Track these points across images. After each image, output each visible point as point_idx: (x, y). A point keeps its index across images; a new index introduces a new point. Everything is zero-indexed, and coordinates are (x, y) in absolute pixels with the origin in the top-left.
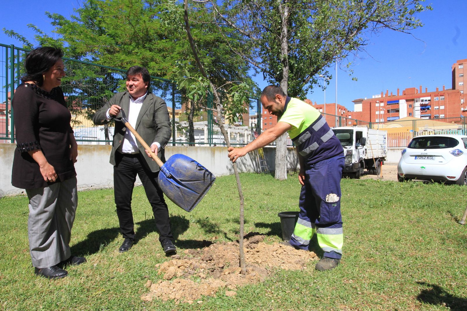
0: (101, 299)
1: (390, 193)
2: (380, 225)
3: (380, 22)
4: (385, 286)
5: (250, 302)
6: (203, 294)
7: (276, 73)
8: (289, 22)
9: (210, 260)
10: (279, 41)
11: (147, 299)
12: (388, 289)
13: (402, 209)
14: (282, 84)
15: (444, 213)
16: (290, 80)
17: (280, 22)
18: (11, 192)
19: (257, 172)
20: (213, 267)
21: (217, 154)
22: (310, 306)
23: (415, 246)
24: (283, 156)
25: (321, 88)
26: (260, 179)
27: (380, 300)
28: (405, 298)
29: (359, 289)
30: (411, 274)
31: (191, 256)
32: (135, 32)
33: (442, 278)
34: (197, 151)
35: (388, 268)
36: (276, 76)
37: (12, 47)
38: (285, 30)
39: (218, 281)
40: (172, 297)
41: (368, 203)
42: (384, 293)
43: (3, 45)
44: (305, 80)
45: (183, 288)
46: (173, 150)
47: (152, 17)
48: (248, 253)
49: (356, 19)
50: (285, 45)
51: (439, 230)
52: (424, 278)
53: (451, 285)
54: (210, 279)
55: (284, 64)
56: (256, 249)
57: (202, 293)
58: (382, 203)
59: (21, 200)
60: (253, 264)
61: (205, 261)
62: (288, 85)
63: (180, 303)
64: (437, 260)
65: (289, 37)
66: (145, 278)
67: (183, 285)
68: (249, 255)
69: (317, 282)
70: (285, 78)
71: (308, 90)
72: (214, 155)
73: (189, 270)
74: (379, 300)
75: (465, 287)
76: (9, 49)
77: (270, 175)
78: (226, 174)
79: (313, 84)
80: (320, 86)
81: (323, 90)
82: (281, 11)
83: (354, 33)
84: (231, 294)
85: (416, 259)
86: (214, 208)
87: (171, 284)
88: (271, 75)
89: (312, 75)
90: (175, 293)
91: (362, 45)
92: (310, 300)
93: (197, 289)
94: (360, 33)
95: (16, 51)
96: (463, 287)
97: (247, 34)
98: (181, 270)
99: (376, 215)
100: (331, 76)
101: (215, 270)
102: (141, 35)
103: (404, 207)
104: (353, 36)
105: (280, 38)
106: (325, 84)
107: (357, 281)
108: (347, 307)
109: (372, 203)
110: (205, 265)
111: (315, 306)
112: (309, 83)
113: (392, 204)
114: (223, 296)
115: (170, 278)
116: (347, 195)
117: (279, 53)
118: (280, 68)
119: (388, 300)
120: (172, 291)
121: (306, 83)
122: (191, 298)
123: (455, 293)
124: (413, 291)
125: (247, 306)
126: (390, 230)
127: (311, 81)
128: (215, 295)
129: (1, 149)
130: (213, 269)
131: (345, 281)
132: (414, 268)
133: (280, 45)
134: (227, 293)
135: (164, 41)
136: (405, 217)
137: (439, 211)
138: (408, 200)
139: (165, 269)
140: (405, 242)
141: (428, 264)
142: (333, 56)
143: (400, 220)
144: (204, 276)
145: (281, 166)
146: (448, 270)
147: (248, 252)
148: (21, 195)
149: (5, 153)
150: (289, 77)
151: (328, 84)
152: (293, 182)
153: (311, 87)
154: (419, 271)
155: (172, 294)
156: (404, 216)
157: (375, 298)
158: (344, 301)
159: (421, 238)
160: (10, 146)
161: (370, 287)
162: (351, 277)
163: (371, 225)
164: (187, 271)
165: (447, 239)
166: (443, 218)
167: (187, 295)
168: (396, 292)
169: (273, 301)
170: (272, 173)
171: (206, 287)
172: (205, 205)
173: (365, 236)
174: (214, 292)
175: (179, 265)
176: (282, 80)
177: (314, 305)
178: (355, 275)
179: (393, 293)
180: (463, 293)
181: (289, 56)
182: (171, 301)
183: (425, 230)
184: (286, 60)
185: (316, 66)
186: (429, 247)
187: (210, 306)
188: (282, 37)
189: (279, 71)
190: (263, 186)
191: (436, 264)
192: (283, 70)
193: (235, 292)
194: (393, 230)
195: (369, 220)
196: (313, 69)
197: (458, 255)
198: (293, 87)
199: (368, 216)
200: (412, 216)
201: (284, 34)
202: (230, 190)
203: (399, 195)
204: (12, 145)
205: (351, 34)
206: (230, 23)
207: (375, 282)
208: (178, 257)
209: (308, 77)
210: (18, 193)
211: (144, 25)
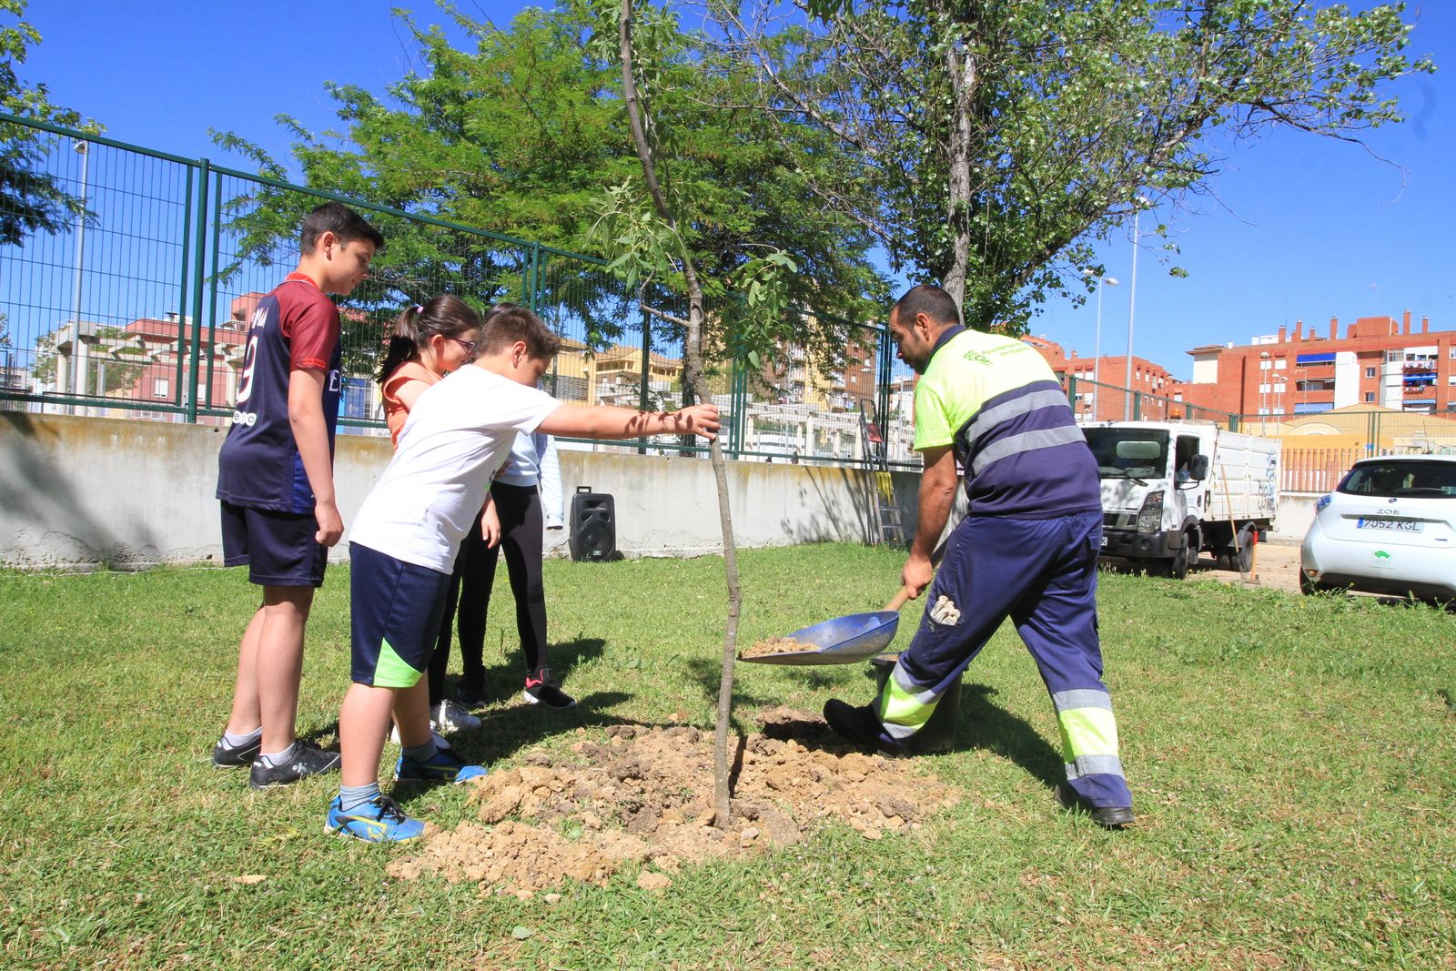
0: (277, 858)
1: (1261, 625)
2: (1201, 716)
3: (1260, 104)
4: (1155, 907)
5: (703, 912)
6: (570, 874)
7: (932, 254)
8: (982, 106)
9: (635, 777)
10: (945, 155)
11: (403, 873)
12: (1163, 918)
13: (1287, 675)
14: (947, 286)
15: (1425, 697)
16: (974, 274)
17: (949, 102)
19: (870, 543)
20: (635, 799)
21: (754, 482)
22: (887, 945)
23: (1296, 791)
25: (1068, 301)
26: (873, 561)
27: (1125, 950)
28: (1212, 953)
29: (1063, 909)
30: (1252, 876)
31: (584, 761)
32: (543, 133)
33: (1358, 899)
34: (695, 472)
35: (1184, 851)
36: (932, 260)
37: (203, 165)
38: (964, 125)
39: (630, 840)
40: (475, 873)
41: (1180, 649)
42: (1145, 928)
43: (180, 161)
44: (1020, 274)
46: (626, 466)
47: (594, 92)
48: (751, 767)
49: (1183, 96)
50: (961, 170)
51: (1394, 746)
52: (1295, 894)
53: (1383, 925)
54: (611, 831)
55: (957, 225)
56: (778, 757)
57: (567, 872)
58: (1227, 651)
59: (201, 575)
61: (615, 780)
62: (968, 288)
63: (494, 894)
64: (1358, 840)
65: (978, 148)
66: (430, 810)
67: (516, 842)
68: (753, 774)
70: (958, 270)
71: (1028, 305)
72: (746, 488)
73: (562, 801)
74: (1122, 950)
75: (1432, 936)
76: (196, 171)
78: (777, 543)
79: (1045, 288)
80: (1064, 295)
81: (1076, 307)
82: (953, 72)
83: (1178, 136)
84: (651, 882)
85: (1288, 829)
86: (708, 632)
87: (488, 837)
88: (921, 258)
89: (1040, 259)
90: (489, 864)
91: (1201, 172)
92: (890, 925)
93: (557, 859)
94: (1197, 136)
95: (212, 175)
96: (1426, 936)
97: (854, 139)
98: (537, 799)
99: (1197, 687)
100: (1102, 266)
101: (642, 809)
102: (561, 141)
103: (1295, 670)
104: (1172, 145)
105: (948, 150)
106: (1078, 288)
107: (1066, 882)
108: (1006, 961)
109: (1192, 650)
110: (612, 789)
111: (901, 948)
112: (1032, 284)
113: (1258, 659)
115: (496, 819)
116: (1124, 621)
117: (941, 196)
118: (945, 240)
119: (1152, 953)
120: (482, 856)
121: (1022, 285)
122: (531, 883)
123: (1391, 951)
124: (1245, 931)
125: (689, 923)
126: (1228, 734)
127: (1037, 281)
128: (604, 882)
129: (160, 439)
130: (635, 803)
131: (1029, 877)
132: (1270, 858)
133: (947, 171)
134: (647, 880)
135: (624, 160)
136: (1292, 699)
137: (1410, 690)
138: (1313, 650)
139: (492, 790)
140: (1269, 775)
141: (1323, 851)
142: (1108, 205)
143: (1271, 707)
144: (597, 822)
146: (1388, 874)
147: (752, 763)
148: (204, 565)
149: (170, 447)
150: (969, 267)
151: (1091, 290)
153: (1038, 297)
154: (1286, 868)
155: (481, 864)
156: (1288, 696)
157: (1112, 941)
158: (1002, 940)
159: (1323, 767)
160: (184, 431)
161: (1103, 903)
162: (1052, 868)
163: (1173, 715)
164: (553, 803)
165: (1412, 778)
166: (1419, 712)
167: (522, 873)
168: (1186, 927)
169: (774, 917)
171: (583, 855)
172: (690, 621)
173: (1142, 747)
174: (606, 871)
175: (534, 784)
176: (950, 275)
177: (900, 944)
178: (1070, 862)
179: (1175, 930)
180: (1422, 955)
181: (974, 201)
182: (469, 885)
183: (1345, 744)
184: (964, 215)
185: (1053, 234)
186: (1342, 795)
187: (578, 914)
188: (952, 148)
189: (943, 246)
190: (874, 582)
191: (1351, 850)
192: (953, 244)
193: (666, 879)
194: (1239, 735)
195: (1170, 700)
196: (1046, 243)
197: (1437, 830)
198: (980, 294)
199: (1170, 689)
200: (1316, 699)
201: (961, 137)
202: (774, 587)
203: (1288, 633)
204: (190, 428)
205: (1169, 140)
206: (806, 106)
207: (1126, 890)
208: (545, 759)
209: (1030, 265)
210: (197, 558)
211: (568, 113)
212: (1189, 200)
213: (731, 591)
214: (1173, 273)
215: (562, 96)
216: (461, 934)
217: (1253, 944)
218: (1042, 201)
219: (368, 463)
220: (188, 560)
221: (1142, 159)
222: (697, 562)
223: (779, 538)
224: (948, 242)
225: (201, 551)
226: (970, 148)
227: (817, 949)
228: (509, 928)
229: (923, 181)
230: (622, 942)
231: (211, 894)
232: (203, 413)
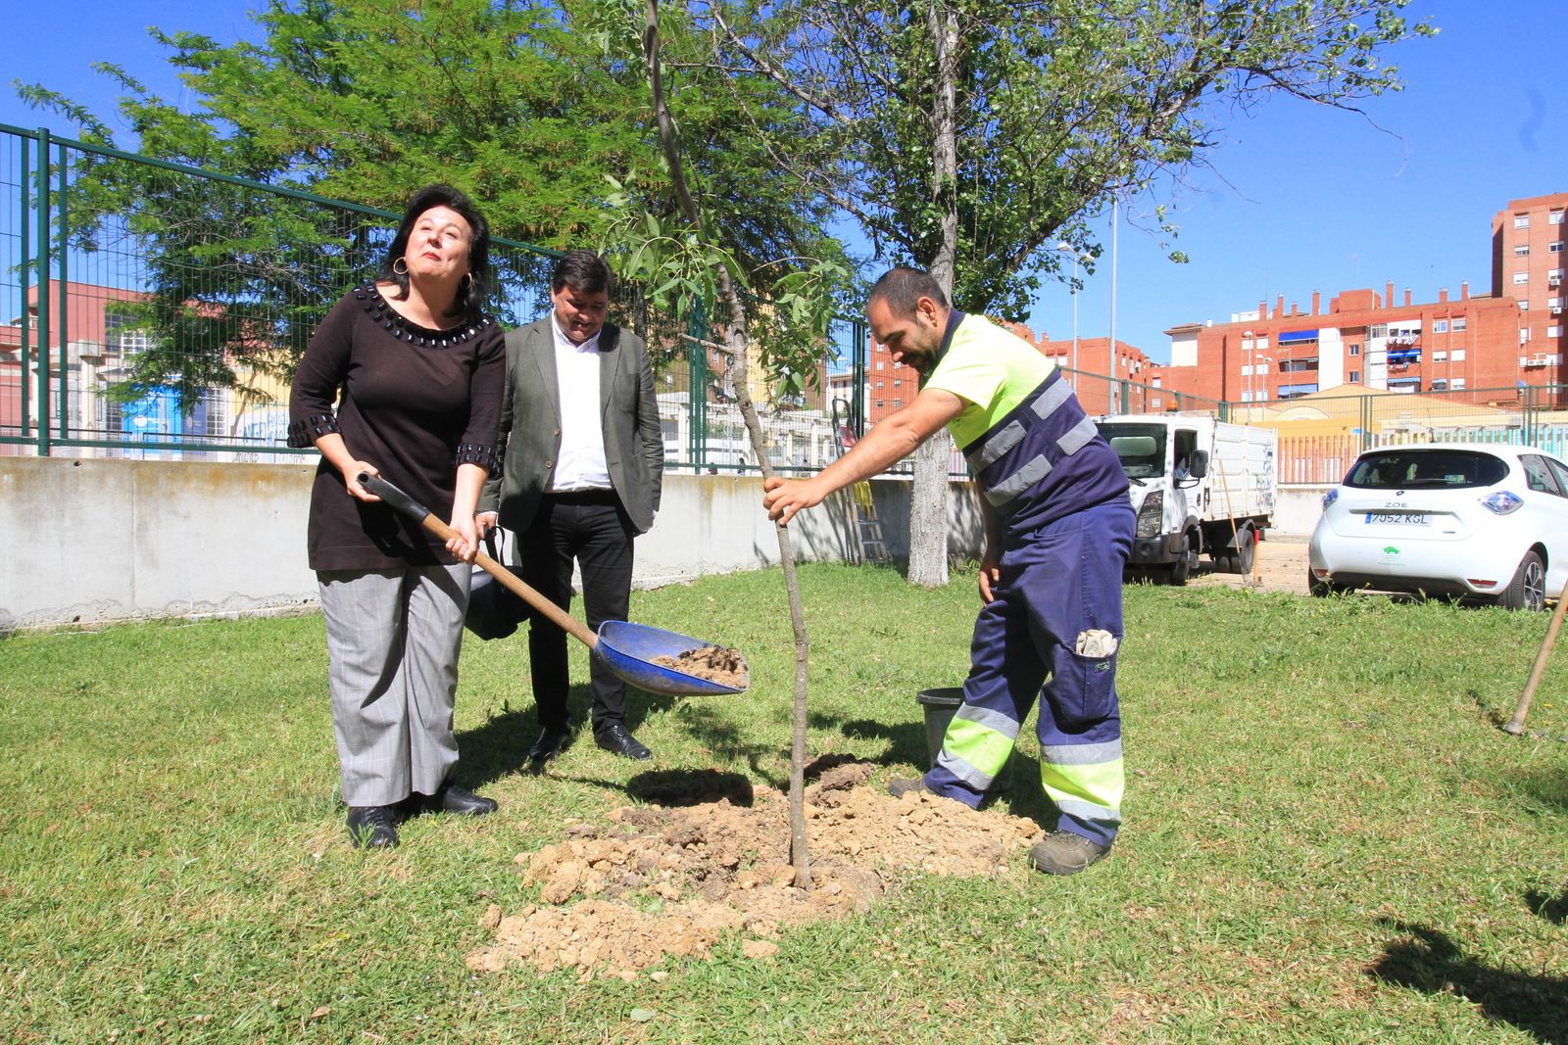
0: (335, 963)
1: (1282, 633)
2: (1248, 734)
3: (1261, 71)
4: (1260, 929)
5: (821, 976)
6: (670, 949)
7: (916, 237)
8: (963, 68)
9: (696, 842)
10: (928, 127)
11: (486, 966)
12: (1271, 938)
13: (1320, 684)
14: (935, 272)
15: (1457, 698)
16: (963, 259)
17: (931, 64)
18: (39, 617)
19: (849, 562)
20: (702, 865)
21: (720, 499)
22: (1018, 990)
23: (1360, 803)
24: (937, 509)
25: (1064, 285)
26: (860, 583)
27: (1242, 973)
28: (1324, 968)
29: (1175, 939)
30: (1344, 891)
31: (632, 830)
32: (453, 92)
33: (1444, 904)
35: (1273, 872)
36: (918, 244)
37: (42, 136)
39: (718, 908)
40: (568, 958)
41: (1210, 663)
42: (1256, 950)
43: (12, 131)
44: (1013, 259)
45: (604, 931)
48: (816, 821)
49: (1181, 62)
50: (946, 142)
51: (1438, 751)
52: (1387, 904)
53: (1472, 926)
54: (693, 903)
55: (944, 204)
56: (844, 809)
57: (666, 948)
58: (1256, 664)
59: (72, 642)
60: (833, 856)
61: (677, 847)
62: (957, 274)
63: (595, 978)
64: (1430, 848)
65: (964, 119)
66: (481, 897)
67: (604, 921)
68: (820, 829)
69: (1039, 913)
70: (946, 254)
72: (710, 505)
73: (626, 874)
74: (1240, 974)
75: (1518, 933)
76: (33, 144)
77: (893, 574)
78: (749, 567)
79: (1040, 273)
81: (1073, 293)
82: (936, 31)
83: (1175, 106)
84: (761, 950)
85: (1363, 843)
87: (567, 919)
89: (1034, 241)
90: (579, 947)
91: (1201, 144)
92: (1015, 969)
93: (650, 935)
94: (1196, 105)
95: (54, 150)
96: (1511, 934)
97: (823, 105)
98: (598, 874)
99: (1237, 703)
100: (1099, 245)
101: (709, 876)
103: (1326, 677)
104: (1170, 116)
105: (931, 119)
106: (1078, 272)
107: (1169, 912)
108: (1136, 993)
109: (1223, 665)
110: (678, 857)
111: (1031, 992)
112: (1026, 269)
113: (1288, 669)
114: (735, 957)
115: (562, 900)
116: (1143, 636)
117: (926, 171)
118: (931, 220)
119: (1269, 973)
120: (568, 940)
121: (1015, 271)
122: (631, 962)
123: (1484, 951)
124: (1349, 944)
125: (812, 989)
126: (1279, 750)
127: (1031, 265)
128: (707, 955)
129: (6, 477)
130: (702, 870)
131: (1132, 911)
132: (1354, 871)
133: (931, 142)
134: (749, 948)
135: (548, 122)
136: (1331, 710)
137: (1441, 692)
138: (1339, 656)
139: (545, 870)
140: (1329, 789)
141: (1400, 860)
142: (1104, 182)
143: (1313, 719)
144: (675, 893)
145: (929, 540)
146: (1465, 878)
147: (816, 817)
148: (72, 629)
149: (18, 487)
150: (958, 249)
151: (1089, 273)
152: (967, 592)
153: (1033, 282)
154: (1371, 880)
155: (570, 948)
156: (1326, 706)
157: (1228, 965)
158: (1128, 974)
159: (1379, 778)
160: (37, 467)
161: (1211, 931)
162: (1150, 900)
163: (1220, 734)
164: (617, 877)
165: (1465, 782)
166: (1454, 714)
167: (618, 953)
168: (1294, 946)
169: (896, 973)
170: (902, 564)
171: (679, 928)
173: (1198, 769)
174: (706, 943)
175: (592, 858)
176: (937, 260)
177: (1030, 987)
178: (1165, 892)
179: (1285, 949)
180: (1511, 952)
181: (959, 177)
182: (566, 972)
183: (1393, 752)
184: (952, 192)
185: (1046, 215)
186: (1404, 805)
187: (693, 989)
188: (936, 117)
189: (930, 227)
190: (869, 607)
191: (1426, 858)
192: (940, 225)
193: (775, 946)
194: (1290, 751)
195: (1212, 719)
196: (1039, 224)
197: (1498, 831)
198: (971, 282)
199: (1210, 707)
200: (1354, 708)
201: (945, 106)
202: (759, 618)
203: (1311, 639)
204: (42, 463)
205: (1166, 110)
206: (766, 65)
207: (1229, 915)
208: (590, 830)
209: (1023, 248)
210: (60, 621)
211: (484, 67)
212: (1192, 174)
213: (796, 635)
214: (1174, 258)
215: (475, 47)
216: (579, 1022)
217: (1358, 956)
218: (1035, 177)
219: (267, 496)
220: (50, 624)
221: (1138, 129)
222: (663, 594)
223: (750, 563)
224: (935, 223)
225: (65, 612)
226: (955, 119)
227: (948, 1001)
228: (626, 1011)
229: (906, 154)
230: (750, 1014)
231: (280, 1008)
232: (58, 443)
